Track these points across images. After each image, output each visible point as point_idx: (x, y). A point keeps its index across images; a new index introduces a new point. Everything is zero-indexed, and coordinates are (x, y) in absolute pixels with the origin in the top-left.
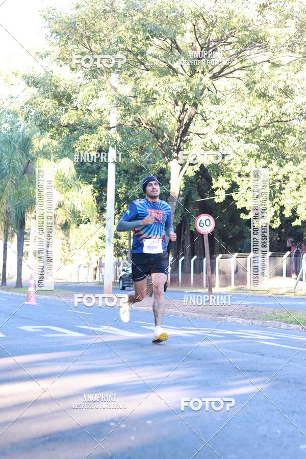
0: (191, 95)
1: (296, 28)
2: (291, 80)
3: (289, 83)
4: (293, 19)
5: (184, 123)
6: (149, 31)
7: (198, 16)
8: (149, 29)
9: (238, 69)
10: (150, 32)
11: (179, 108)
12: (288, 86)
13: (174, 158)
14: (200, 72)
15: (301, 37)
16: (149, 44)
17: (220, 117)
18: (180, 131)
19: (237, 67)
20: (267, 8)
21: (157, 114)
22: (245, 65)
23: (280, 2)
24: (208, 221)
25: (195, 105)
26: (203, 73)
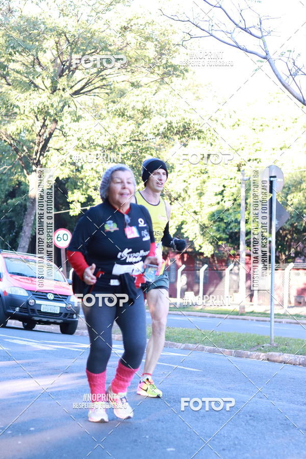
0: (52, 112)
1: (156, 51)
2: (149, 101)
3: (147, 104)
4: (152, 41)
5: (44, 138)
6: (11, 47)
7: (60, 34)
8: (12, 45)
9: (98, 87)
10: (13, 48)
11: (40, 124)
12: (146, 107)
13: (34, 171)
14: (61, 88)
15: (160, 60)
16: (11, 59)
17: (79, 135)
18: (39, 145)
19: (97, 85)
20: (128, 30)
21: (17, 129)
22: (105, 84)
23: (141, 25)
24: (65, 236)
25: (56, 121)
26: (64, 90)
